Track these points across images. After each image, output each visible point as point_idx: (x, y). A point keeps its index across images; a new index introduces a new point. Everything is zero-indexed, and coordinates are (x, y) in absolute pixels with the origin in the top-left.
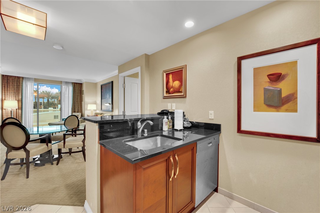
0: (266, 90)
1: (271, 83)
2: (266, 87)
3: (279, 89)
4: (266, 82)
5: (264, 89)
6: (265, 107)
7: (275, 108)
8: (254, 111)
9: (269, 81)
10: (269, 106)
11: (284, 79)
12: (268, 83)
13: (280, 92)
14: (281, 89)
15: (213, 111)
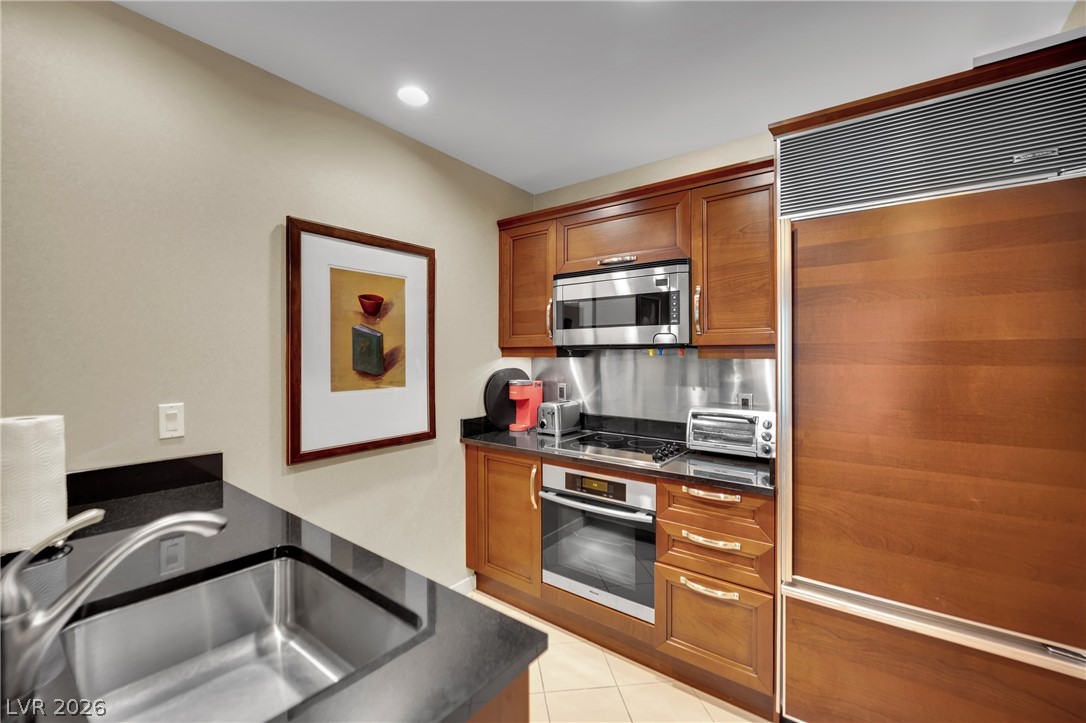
0: (357, 334)
1: (366, 318)
2: (357, 327)
3: (379, 335)
4: (356, 313)
5: (354, 329)
6: (354, 376)
7: (374, 380)
8: (334, 389)
9: (362, 310)
10: (364, 374)
11: (386, 313)
12: (360, 317)
13: (380, 340)
14: (382, 336)
15: (182, 404)
